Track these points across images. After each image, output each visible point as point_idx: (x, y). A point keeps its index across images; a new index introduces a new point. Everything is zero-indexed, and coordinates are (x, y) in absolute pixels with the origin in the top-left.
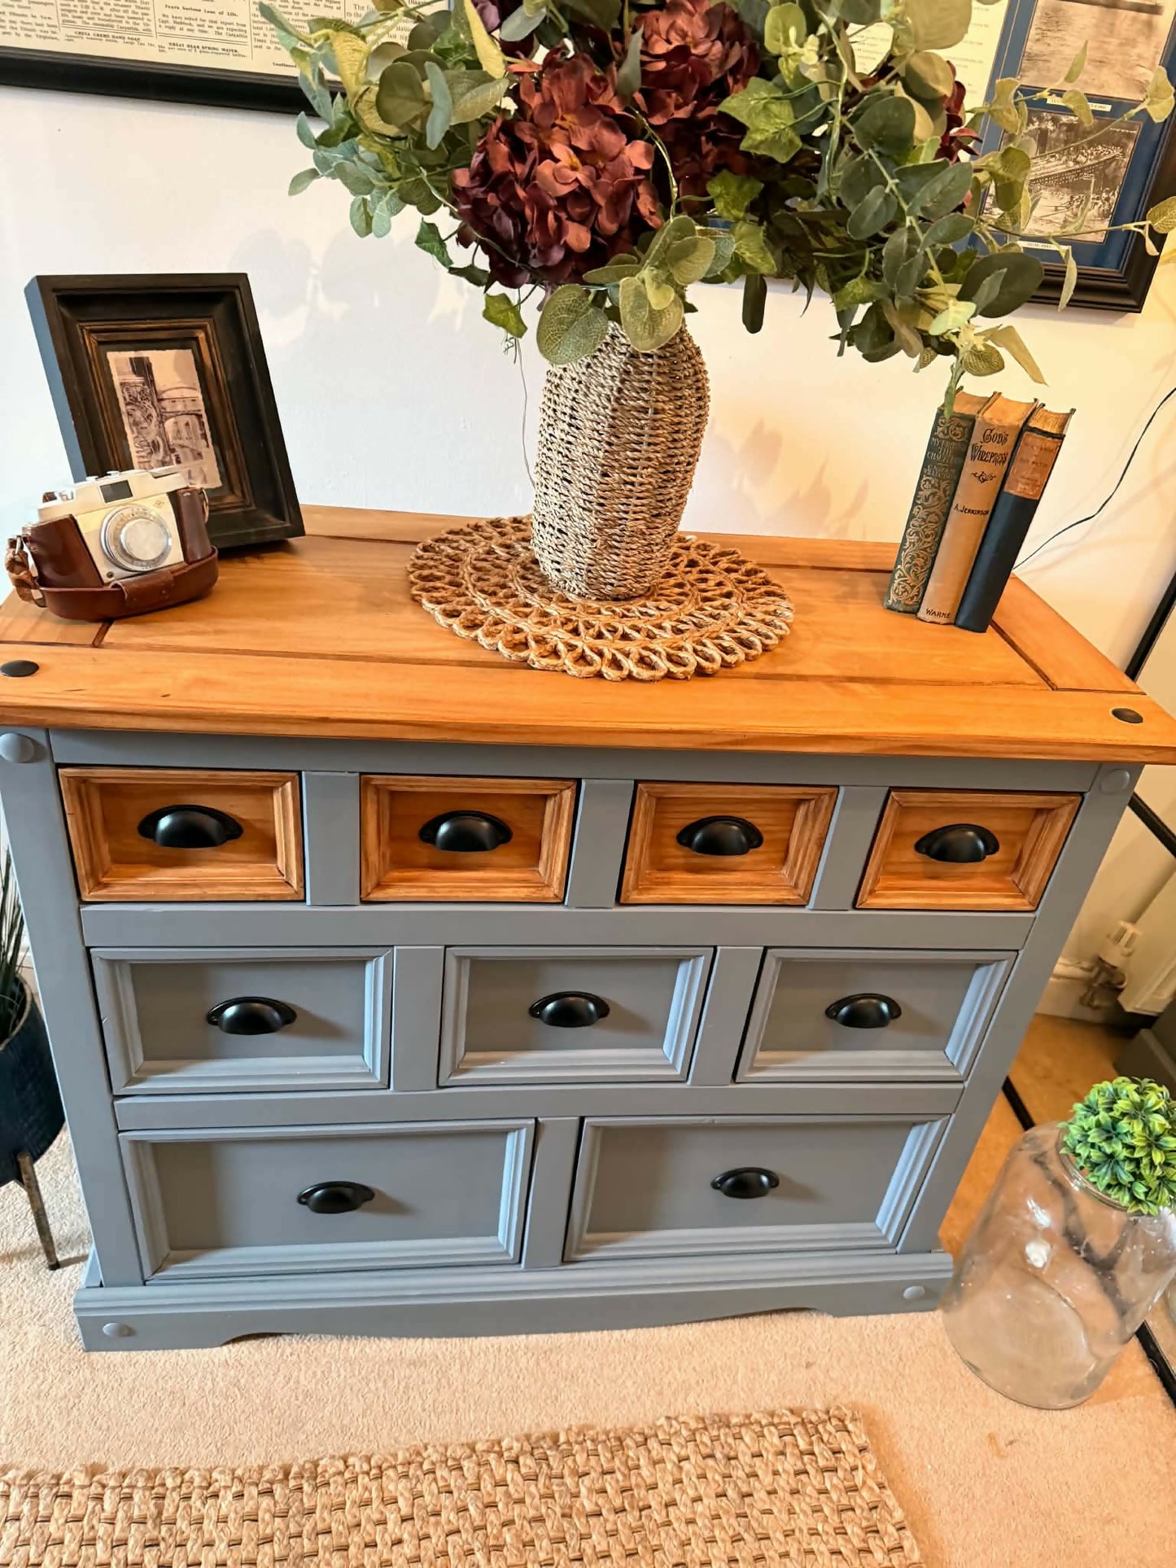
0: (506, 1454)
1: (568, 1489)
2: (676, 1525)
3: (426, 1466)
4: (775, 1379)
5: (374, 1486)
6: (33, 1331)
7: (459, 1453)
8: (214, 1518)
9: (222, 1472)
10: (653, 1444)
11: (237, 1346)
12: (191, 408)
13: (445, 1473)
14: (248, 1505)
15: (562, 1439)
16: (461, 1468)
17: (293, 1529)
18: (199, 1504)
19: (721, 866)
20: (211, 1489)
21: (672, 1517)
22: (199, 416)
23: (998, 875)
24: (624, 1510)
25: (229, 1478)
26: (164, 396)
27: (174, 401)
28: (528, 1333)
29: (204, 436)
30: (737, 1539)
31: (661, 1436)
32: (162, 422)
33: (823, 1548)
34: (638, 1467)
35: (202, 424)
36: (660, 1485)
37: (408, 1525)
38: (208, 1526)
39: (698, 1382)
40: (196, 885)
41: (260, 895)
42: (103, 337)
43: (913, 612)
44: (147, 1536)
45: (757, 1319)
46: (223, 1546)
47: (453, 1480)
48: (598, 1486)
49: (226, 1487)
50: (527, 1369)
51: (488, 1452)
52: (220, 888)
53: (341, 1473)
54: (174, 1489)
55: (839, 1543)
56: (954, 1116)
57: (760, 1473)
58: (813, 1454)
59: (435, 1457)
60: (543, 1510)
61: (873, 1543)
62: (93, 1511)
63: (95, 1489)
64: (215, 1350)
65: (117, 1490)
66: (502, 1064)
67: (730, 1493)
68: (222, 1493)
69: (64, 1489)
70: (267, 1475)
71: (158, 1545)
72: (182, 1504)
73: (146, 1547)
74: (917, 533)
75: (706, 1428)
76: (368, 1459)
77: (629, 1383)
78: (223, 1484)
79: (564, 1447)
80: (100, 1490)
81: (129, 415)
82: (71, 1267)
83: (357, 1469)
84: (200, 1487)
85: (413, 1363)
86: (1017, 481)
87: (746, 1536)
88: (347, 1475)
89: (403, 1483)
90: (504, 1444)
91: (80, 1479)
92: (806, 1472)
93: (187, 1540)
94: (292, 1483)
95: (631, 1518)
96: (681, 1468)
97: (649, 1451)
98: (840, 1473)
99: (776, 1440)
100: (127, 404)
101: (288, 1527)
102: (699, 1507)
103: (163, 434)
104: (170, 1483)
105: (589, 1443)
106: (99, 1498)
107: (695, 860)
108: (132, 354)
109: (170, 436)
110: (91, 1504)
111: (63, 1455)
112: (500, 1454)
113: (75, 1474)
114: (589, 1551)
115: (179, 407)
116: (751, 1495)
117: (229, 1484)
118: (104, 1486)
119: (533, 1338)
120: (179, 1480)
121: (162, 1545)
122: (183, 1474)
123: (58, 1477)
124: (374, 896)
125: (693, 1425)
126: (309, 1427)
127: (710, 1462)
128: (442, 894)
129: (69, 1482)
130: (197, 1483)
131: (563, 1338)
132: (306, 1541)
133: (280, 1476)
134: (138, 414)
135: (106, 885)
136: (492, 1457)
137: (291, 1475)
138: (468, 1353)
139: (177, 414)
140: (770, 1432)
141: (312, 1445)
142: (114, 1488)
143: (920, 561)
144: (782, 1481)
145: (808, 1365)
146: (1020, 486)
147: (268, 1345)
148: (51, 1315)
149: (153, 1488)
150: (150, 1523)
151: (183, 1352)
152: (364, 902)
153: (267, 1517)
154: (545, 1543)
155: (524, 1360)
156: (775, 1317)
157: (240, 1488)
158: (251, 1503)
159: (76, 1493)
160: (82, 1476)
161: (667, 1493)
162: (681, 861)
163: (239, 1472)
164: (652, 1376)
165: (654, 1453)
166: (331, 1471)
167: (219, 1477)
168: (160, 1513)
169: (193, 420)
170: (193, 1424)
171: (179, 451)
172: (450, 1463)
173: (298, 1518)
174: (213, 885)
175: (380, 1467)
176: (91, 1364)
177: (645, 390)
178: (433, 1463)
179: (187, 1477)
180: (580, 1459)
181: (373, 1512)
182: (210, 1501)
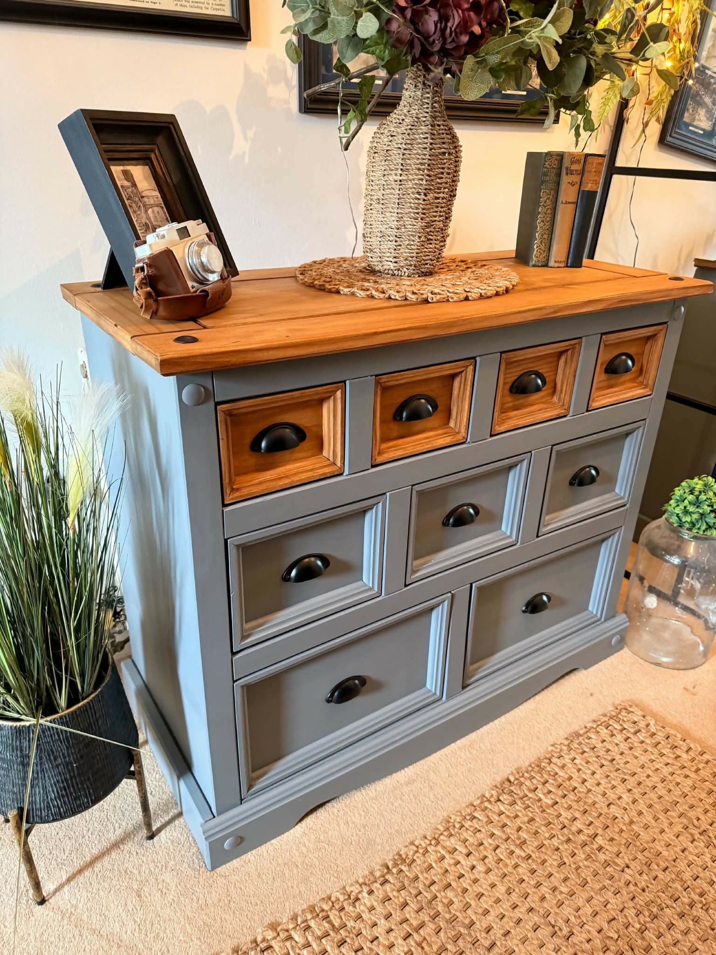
0: (492, 799)
1: (534, 800)
2: (593, 789)
3: (457, 826)
4: (582, 708)
5: (439, 848)
6: (167, 877)
7: (469, 811)
8: (367, 911)
9: (352, 885)
10: (554, 760)
11: (304, 823)
12: (157, 202)
13: (469, 823)
14: (379, 893)
15: (512, 779)
16: (475, 817)
17: (414, 892)
18: (351, 908)
19: (526, 404)
20: (352, 898)
21: (589, 787)
22: (162, 208)
23: (633, 380)
24: (566, 795)
25: (358, 886)
26: (143, 194)
27: (148, 198)
28: (454, 741)
30: (624, 781)
31: (556, 755)
32: (146, 211)
33: (661, 765)
34: (557, 774)
35: (164, 213)
36: (573, 775)
37: (471, 857)
38: (365, 916)
40: (287, 477)
41: (321, 475)
43: (546, 265)
44: (336, 940)
45: (554, 686)
46: (383, 921)
47: (475, 824)
48: (546, 791)
49: (360, 892)
50: (468, 758)
51: (482, 802)
52: (300, 475)
53: (417, 852)
54: (331, 909)
55: (665, 759)
56: (623, 527)
57: (610, 748)
58: (625, 729)
59: (458, 819)
60: (530, 815)
61: (678, 752)
62: (292, 947)
63: (283, 935)
64: (291, 831)
65: (298, 928)
66: (433, 562)
67: (605, 763)
68: (360, 896)
69: (263, 945)
70: (378, 874)
71: (346, 942)
72: (342, 914)
73: (339, 946)
74: (543, 221)
75: (572, 741)
76: (425, 837)
77: (521, 741)
78: (357, 892)
79: (516, 782)
80: (286, 934)
81: (130, 206)
82: (163, 832)
83: (424, 845)
84: (345, 900)
85: (408, 783)
86: (588, 183)
87: (626, 777)
88: (421, 851)
89: (452, 840)
90: (487, 795)
91: (270, 935)
92: (629, 738)
93: (360, 929)
94: (394, 871)
95: (571, 796)
96: (575, 764)
97: (556, 764)
98: (643, 731)
99: (606, 731)
100: (128, 199)
101: (411, 893)
102: (597, 776)
103: (148, 218)
104: (326, 907)
105: (526, 774)
106: (290, 938)
107: (517, 403)
108: (121, 168)
109: (153, 220)
110: (288, 944)
111: (245, 931)
112: (489, 801)
113: (264, 933)
114: (566, 821)
115: (152, 202)
116: (614, 760)
117: (360, 889)
118: (287, 931)
119: (458, 742)
120: (330, 903)
121: (348, 940)
122: (330, 898)
123: (255, 941)
124: (380, 459)
125: (566, 743)
126: (378, 840)
127: (586, 754)
128: (410, 451)
129: (264, 940)
130: (341, 899)
131: (473, 736)
132: (425, 894)
133: (386, 871)
134: (134, 205)
135: (238, 489)
136: (486, 804)
137: (390, 867)
138: (432, 765)
139: (152, 206)
140: (601, 729)
141: (388, 848)
142: (294, 928)
143: (546, 236)
144: (622, 747)
146: (590, 185)
147: (321, 813)
148: (173, 862)
149: (318, 915)
150: (331, 933)
151: (273, 841)
152: (373, 466)
153: (395, 893)
154: (543, 828)
155: (462, 754)
156: (561, 681)
157: (368, 888)
158: (380, 892)
159: (273, 943)
160: (270, 932)
161: (579, 778)
162: (510, 405)
163: (361, 881)
165: (559, 764)
166: (411, 853)
167: (352, 889)
168: (333, 926)
169: (160, 210)
170: (312, 873)
172: (468, 817)
173: (412, 885)
174: (296, 474)
175: (435, 838)
176: (221, 876)
177: (444, 143)
178: (460, 822)
179: (333, 899)
180: (528, 783)
181: (449, 860)
182: (357, 904)
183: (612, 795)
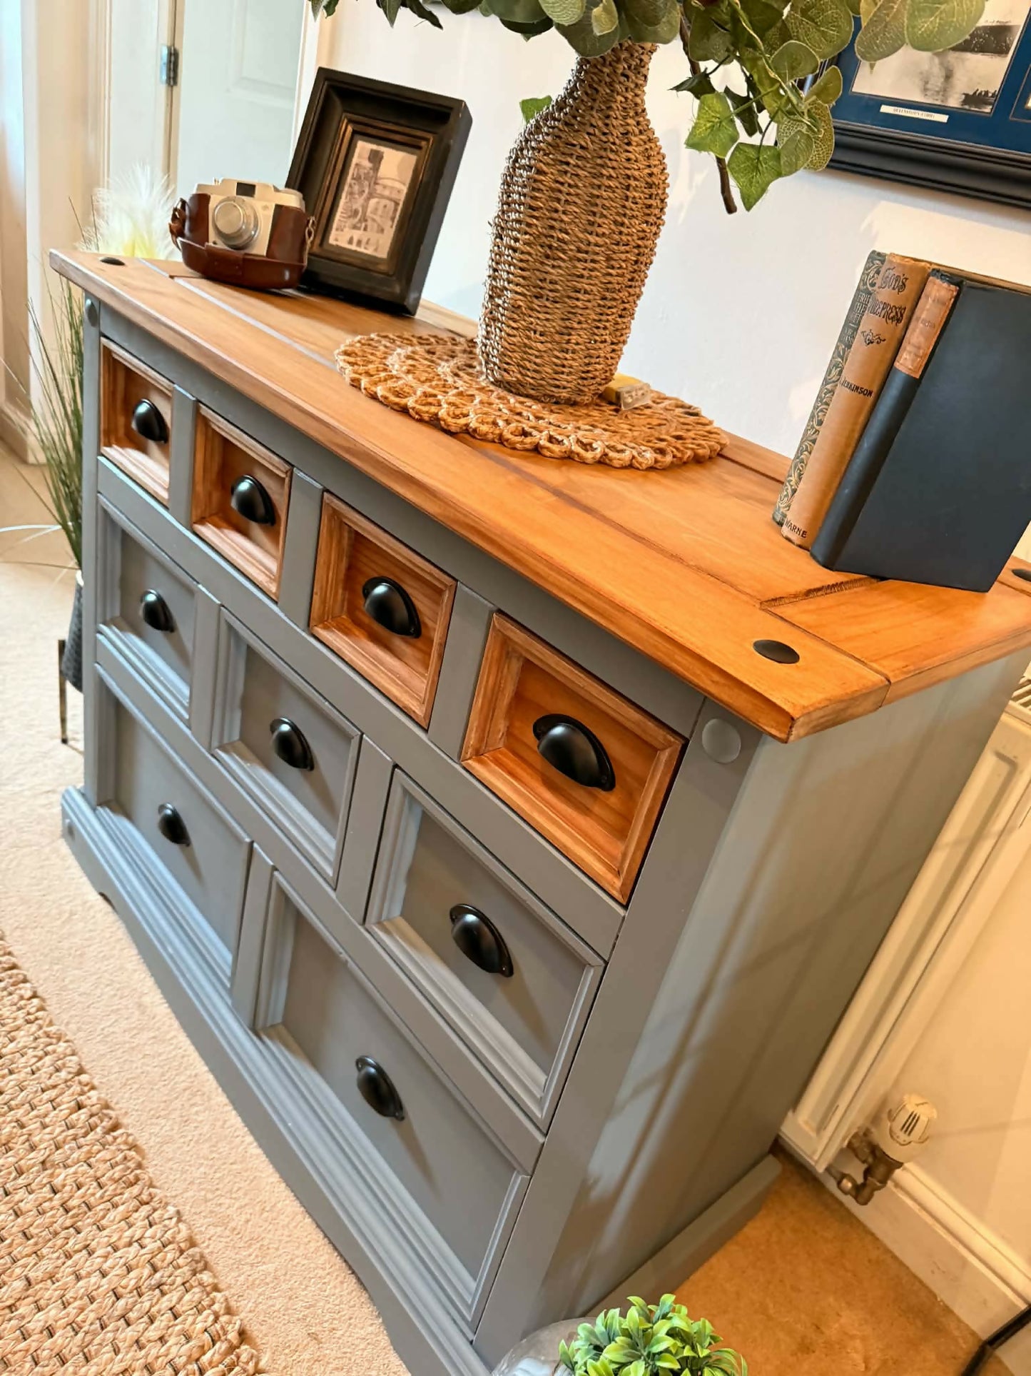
0: (83, 1097)
1: (68, 1158)
2: (69, 1262)
3: (50, 1048)
4: (278, 1307)
5: (20, 1022)
7: (71, 1065)
10: (145, 1210)
11: (102, 901)
12: (394, 196)
13: (49, 1063)
15: (117, 1133)
16: (57, 1071)
19: (390, 644)
21: (76, 1257)
22: (397, 204)
24: (67, 1211)
26: (380, 182)
27: (385, 187)
28: (212, 1070)
29: (393, 219)
30: (75, 1329)
31: (156, 1215)
32: (368, 199)
34: (115, 1206)
35: (395, 210)
36: (105, 1233)
39: (234, 1229)
40: (138, 468)
42: (359, 128)
47: (45, 1070)
48: (82, 1179)
50: (176, 1083)
51: (81, 1084)
52: (145, 476)
53: (22, 998)
57: (156, 1323)
59: (60, 1050)
60: (42, 1146)
64: (94, 893)
66: (247, 766)
67: (121, 1303)
75: (182, 1252)
76: (41, 1010)
79: (110, 1138)
81: (350, 186)
83: (30, 1006)
87: (81, 1335)
88: (22, 1003)
89: (29, 1039)
95: (63, 1220)
96: (130, 1244)
97: (137, 1211)
99: (199, 1326)
100: (353, 178)
102: (95, 1279)
103: (365, 208)
105: (122, 1156)
107: (375, 627)
108: (374, 147)
109: (369, 210)
112: (81, 1093)
114: (17, 1198)
115: (387, 193)
116: (128, 1324)
127: (147, 1270)
134: (356, 188)
135: (110, 445)
136: (76, 1089)
137: (10, 972)
138: (168, 1037)
139: (382, 197)
140: (208, 1317)
144: (154, 1350)
145: (314, 1337)
147: (112, 917)
152: (191, 529)
154: (13, 1160)
155: (183, 1078)
156: (350, 1278)
161: (98, 1243)
162: (366, 620)
164: (221, 1186)
165: (136, 1215)
166: (22, 992)
169: (391, 205)
171: (369, 223)
172: (59, 1062)
174: (143, 471)
175: (37, 1019)
176: (54, 842)
178: (54, 1052)
180: (103, 1155)
183: (49, 1292)
